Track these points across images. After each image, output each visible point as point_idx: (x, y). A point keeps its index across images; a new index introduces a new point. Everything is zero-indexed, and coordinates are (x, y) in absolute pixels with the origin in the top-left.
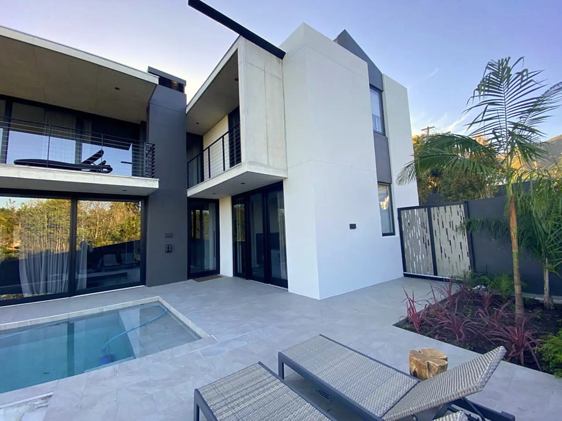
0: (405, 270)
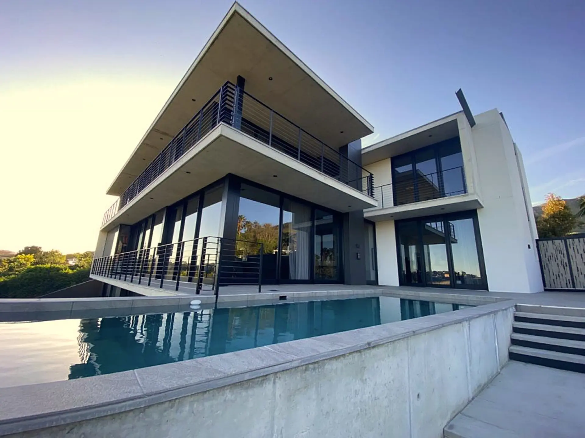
0: (545, 285)
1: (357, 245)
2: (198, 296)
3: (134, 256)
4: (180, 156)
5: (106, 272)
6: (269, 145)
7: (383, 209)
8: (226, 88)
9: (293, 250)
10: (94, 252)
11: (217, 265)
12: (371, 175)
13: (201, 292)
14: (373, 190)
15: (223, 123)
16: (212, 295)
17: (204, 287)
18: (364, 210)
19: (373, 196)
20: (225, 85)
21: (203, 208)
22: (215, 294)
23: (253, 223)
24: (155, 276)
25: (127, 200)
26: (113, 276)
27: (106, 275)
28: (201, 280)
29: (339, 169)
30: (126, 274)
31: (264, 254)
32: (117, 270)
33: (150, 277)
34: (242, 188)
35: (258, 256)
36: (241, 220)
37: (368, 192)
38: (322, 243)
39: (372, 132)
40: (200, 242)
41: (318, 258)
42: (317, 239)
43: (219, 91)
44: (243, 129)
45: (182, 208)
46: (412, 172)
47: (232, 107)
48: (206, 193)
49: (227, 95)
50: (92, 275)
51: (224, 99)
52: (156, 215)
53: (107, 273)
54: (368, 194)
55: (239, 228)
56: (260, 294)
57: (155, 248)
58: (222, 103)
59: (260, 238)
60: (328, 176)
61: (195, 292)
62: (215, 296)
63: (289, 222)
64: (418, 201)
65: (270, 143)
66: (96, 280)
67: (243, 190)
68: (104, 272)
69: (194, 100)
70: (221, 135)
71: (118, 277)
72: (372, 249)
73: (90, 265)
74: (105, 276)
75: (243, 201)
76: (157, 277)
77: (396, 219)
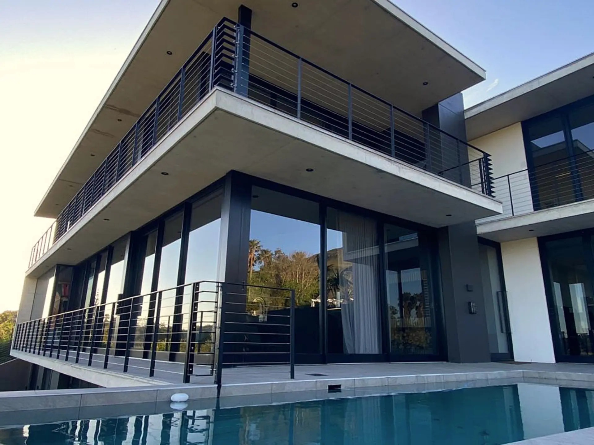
1: (467, 286)
2: (187, 386)
3: (80, 318)
4: (151, 148)
5: (35, 345)
6: (296, 117)
7: (513, 216)
8: (222, 29)
9: (348, 300)
10: (16, 312)
11: (218, 331)
12: (486, 155)
13: (192, 378)
14: (492, 183)
15: (219, 88)
16: (210, 384)
17: (197, 369)
18: (477, 222)
19: (493, 194)
20: (219, 25)
21: (189, 230)
22: (215, 383)
23: (274, 253)
24: (114, 351)
25: (67, 224)
26: (48, 353)
27: (37, 351)
28: (191, 358)
29: (424, 150)
30: (68, 349)
31: (296, 307)
32: (53, 342)
33: (108, 353)
34: (253, 193)
35: (286, 311)
36: (253, 248)
37: (483, 189)
38: (400, 284)
39: (482, 79)
40: (188, 292)
41: (394, 313)
42: (391, 277)
43: (211, 35)
44: (252, 95)
45: (157, 233)
46: (564, 146)
47: (232, 59)
48: (194, 206)
49: (224, 40)
50: (15, 350)
51: (219, 48)
52: (113, 248)
53: (37, 347)
54: (483, 193)
55: (250, 262)
56: (293, 381)
57: (114, 304)
58: (217, 54)
59: (286, 277)
60: (405, 164)
61: (182, 378)
62: (216, 385)
63: (338, 248)
64: (583, 200)
65: (299, 115)
66: (19, 360)
67: (255, 197)
68: (33, 347)
69: (169, 53)
70: (216, 109)
71: (55, 354)
72: (497, 293)
73: (12, 334)
74: (34, 353)
75: (256, 216)
76: (118, 353)
77: (539, 236)
